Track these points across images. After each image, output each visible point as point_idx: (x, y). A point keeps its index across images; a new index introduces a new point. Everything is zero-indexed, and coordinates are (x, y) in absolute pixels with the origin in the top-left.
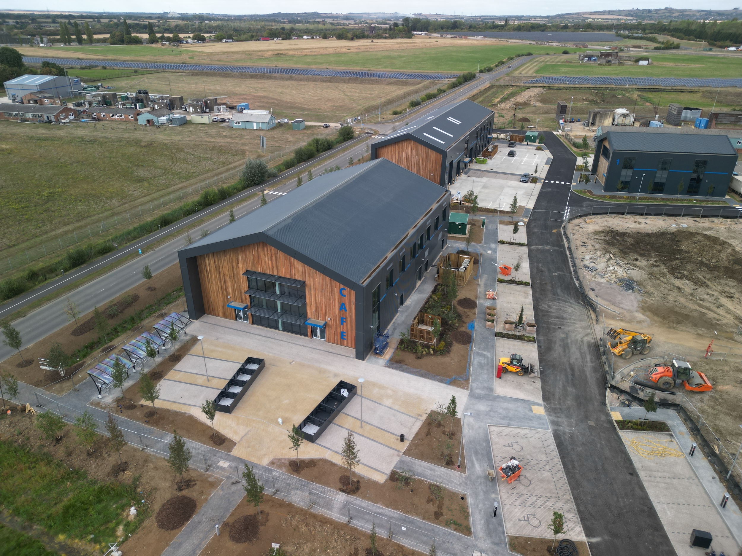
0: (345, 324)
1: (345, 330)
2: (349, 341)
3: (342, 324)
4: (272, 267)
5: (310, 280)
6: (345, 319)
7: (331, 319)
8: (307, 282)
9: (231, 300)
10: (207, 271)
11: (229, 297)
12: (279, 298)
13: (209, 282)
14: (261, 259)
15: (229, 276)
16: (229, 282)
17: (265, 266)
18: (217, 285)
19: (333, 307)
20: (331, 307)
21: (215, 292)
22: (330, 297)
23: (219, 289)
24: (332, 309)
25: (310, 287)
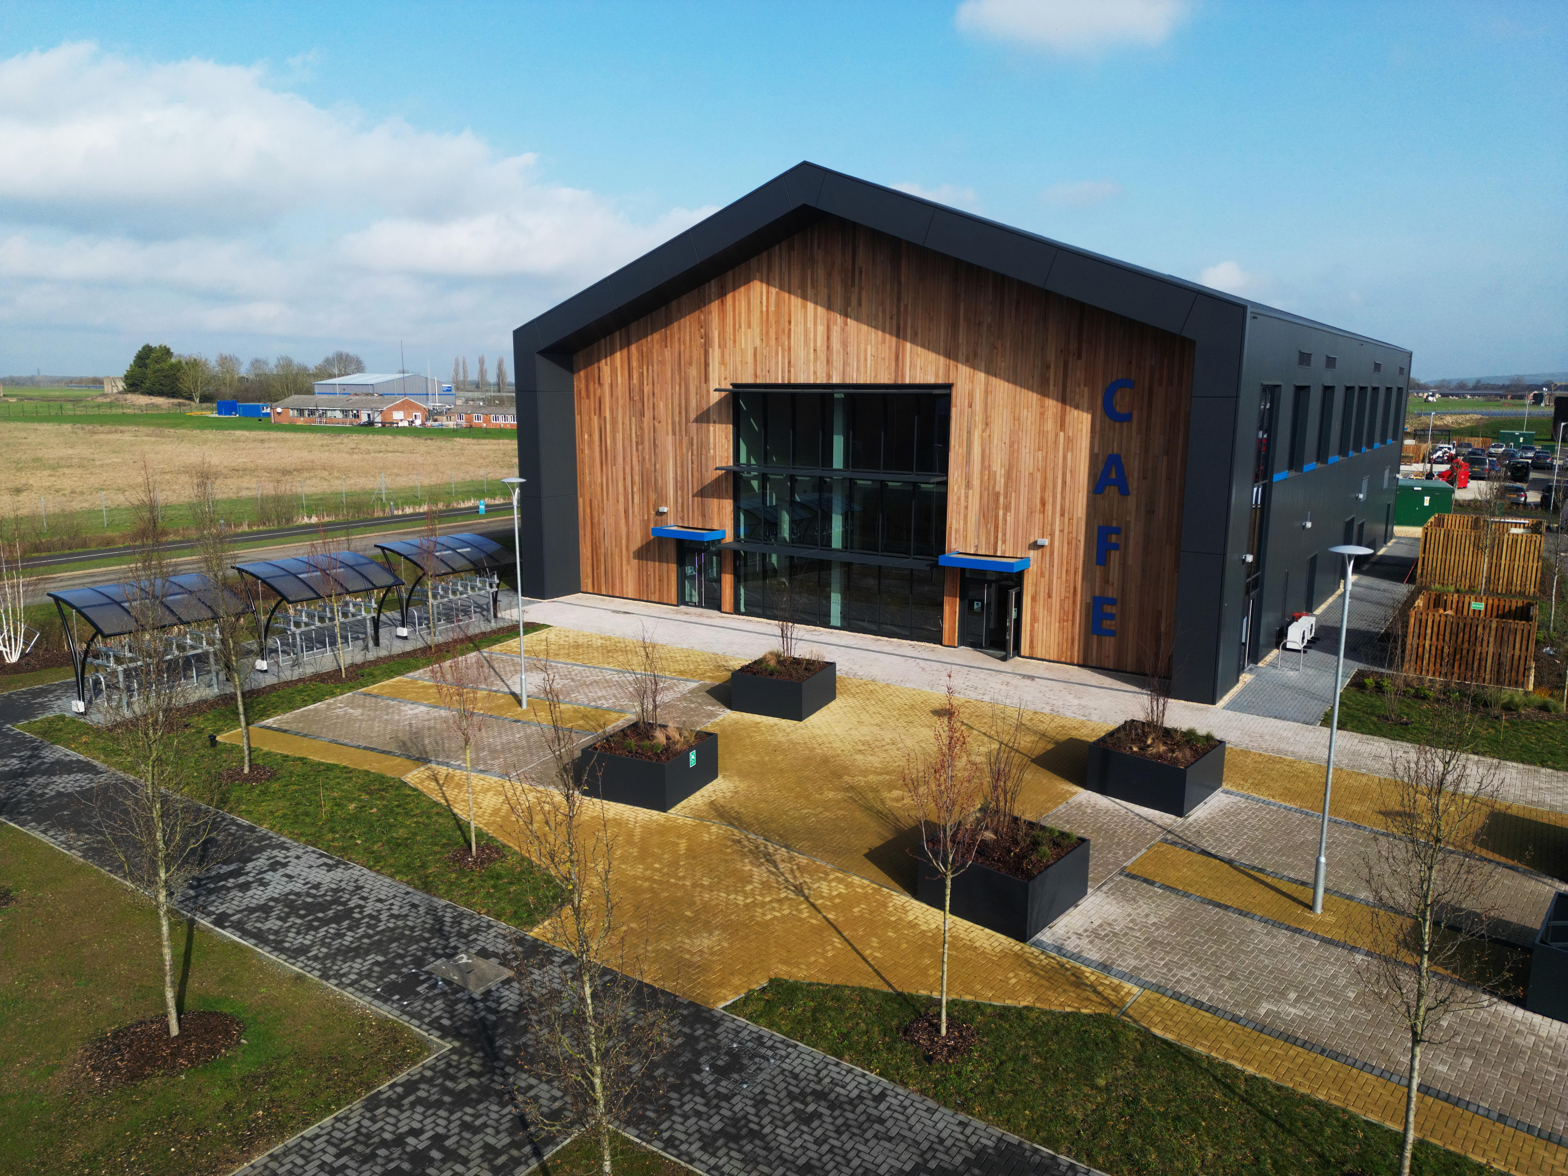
0: (1115, 557)
1: (1112, 590)
2: (1130, 639)
3: (1103, 559)
4: (829, 347)
5: (973, 376)
6: (1117, 531)
7: (1050, 543)
8: (961, 390)
9: (671, 522)
10: (602, 417)
11: (663, 509)
14: (790, 322)
15: (673, 423)
16: (670, 448)
17: (800, 353)
18: (628, 469)
19: (1064, 482)
20: (1055, 486)
21: (621, 499)
22: (1057, 435)
23: (633, 483)
24: (1059, 496)
25: (970, 406)
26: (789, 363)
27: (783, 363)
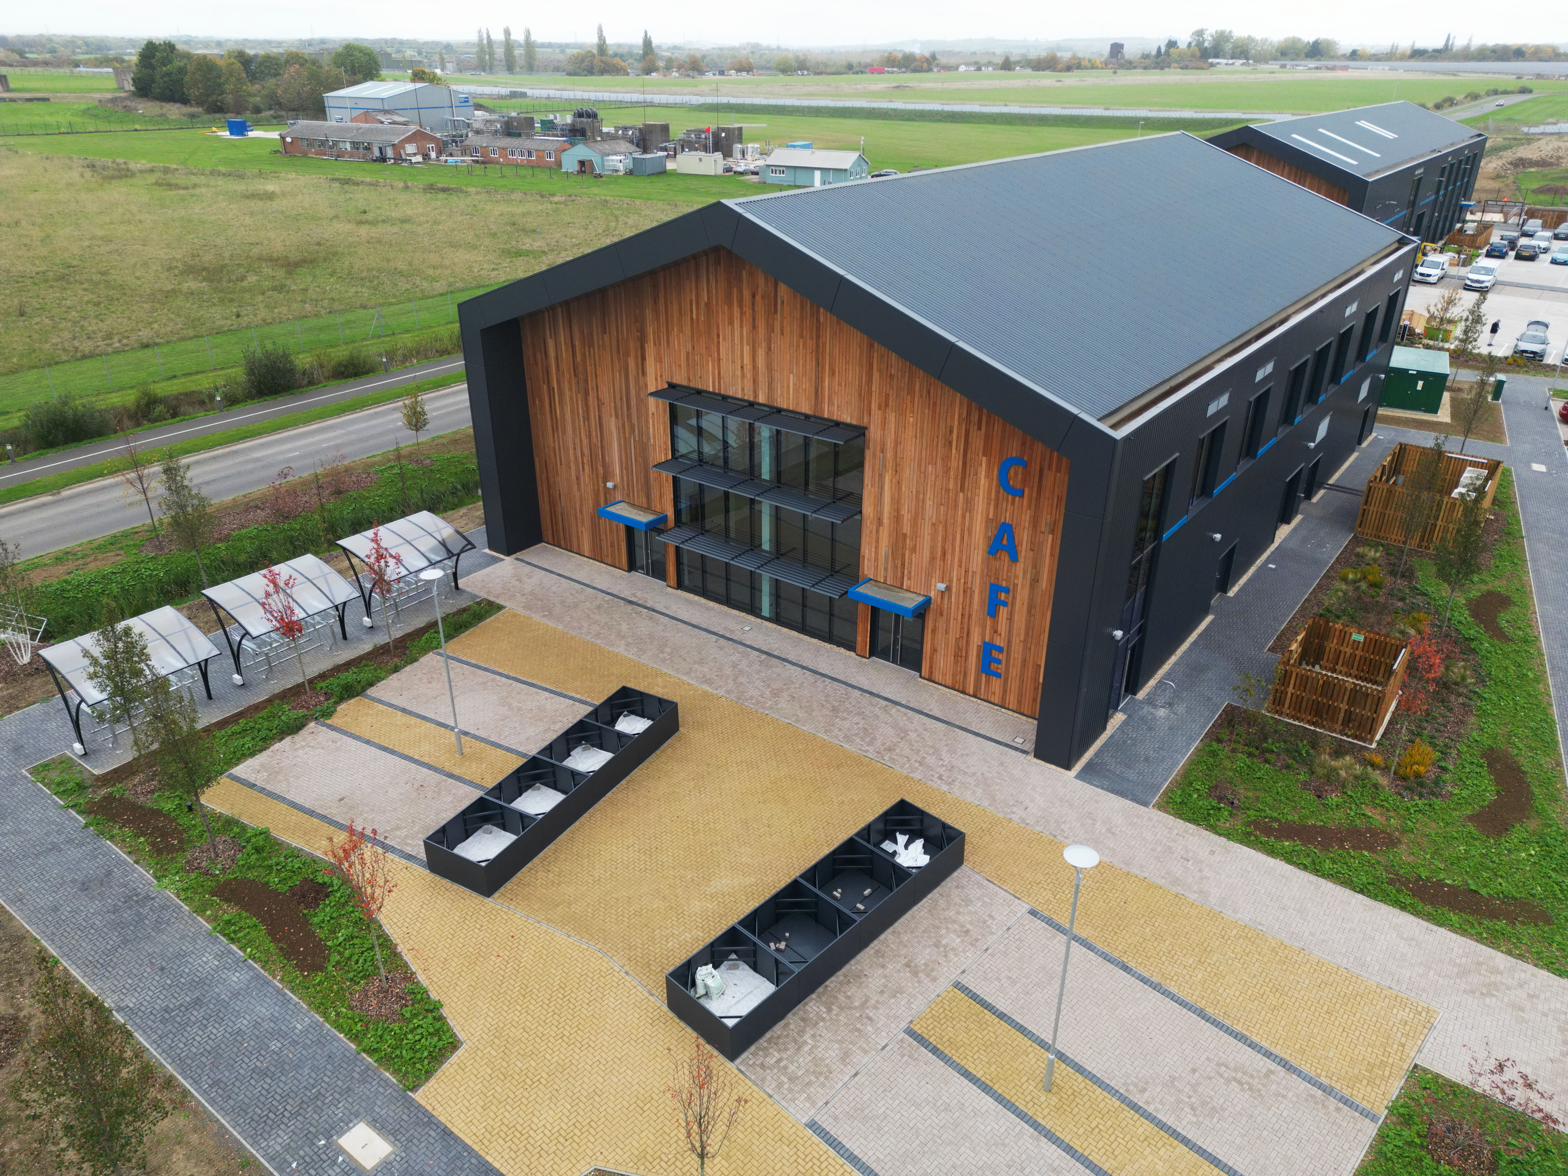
0: (1003, 612)
1: (1000, 642)
2: (1014, 685)
3: (993, 613)
4: (755, 367)
5: (884, 423)
6: (1007, 591)
7: (948, 588)
8: (874, 433)
9: (619, 497)
10: (551, 390)
11: (610, 485)
12: (767, 490)
13: (555, 429)
14: (718, 336)
15: (615, 407)
16: (614, 429)
17: (727, 368)
18: (578, 441)
19: (962, 538)
20: (954, 540)
21: (573, 467)
22: (957, 495)
23: (583, 455)
24: (957, 549)
25: (882, 451)
26: (719, 374)
27: (713, 373)
